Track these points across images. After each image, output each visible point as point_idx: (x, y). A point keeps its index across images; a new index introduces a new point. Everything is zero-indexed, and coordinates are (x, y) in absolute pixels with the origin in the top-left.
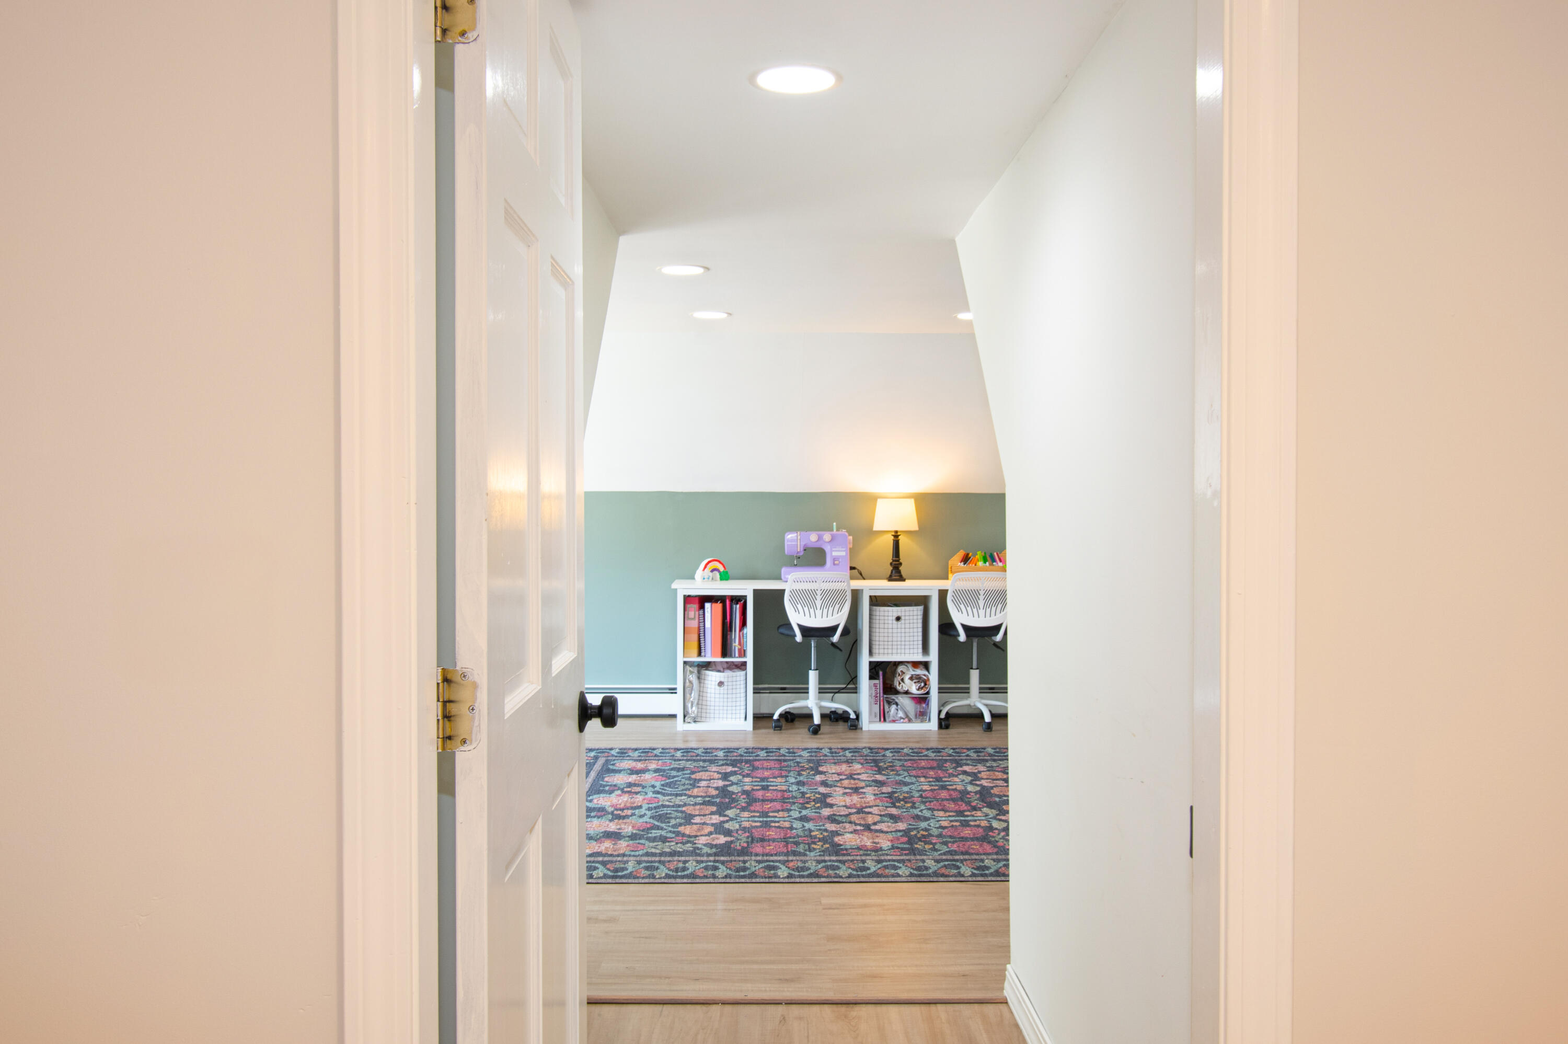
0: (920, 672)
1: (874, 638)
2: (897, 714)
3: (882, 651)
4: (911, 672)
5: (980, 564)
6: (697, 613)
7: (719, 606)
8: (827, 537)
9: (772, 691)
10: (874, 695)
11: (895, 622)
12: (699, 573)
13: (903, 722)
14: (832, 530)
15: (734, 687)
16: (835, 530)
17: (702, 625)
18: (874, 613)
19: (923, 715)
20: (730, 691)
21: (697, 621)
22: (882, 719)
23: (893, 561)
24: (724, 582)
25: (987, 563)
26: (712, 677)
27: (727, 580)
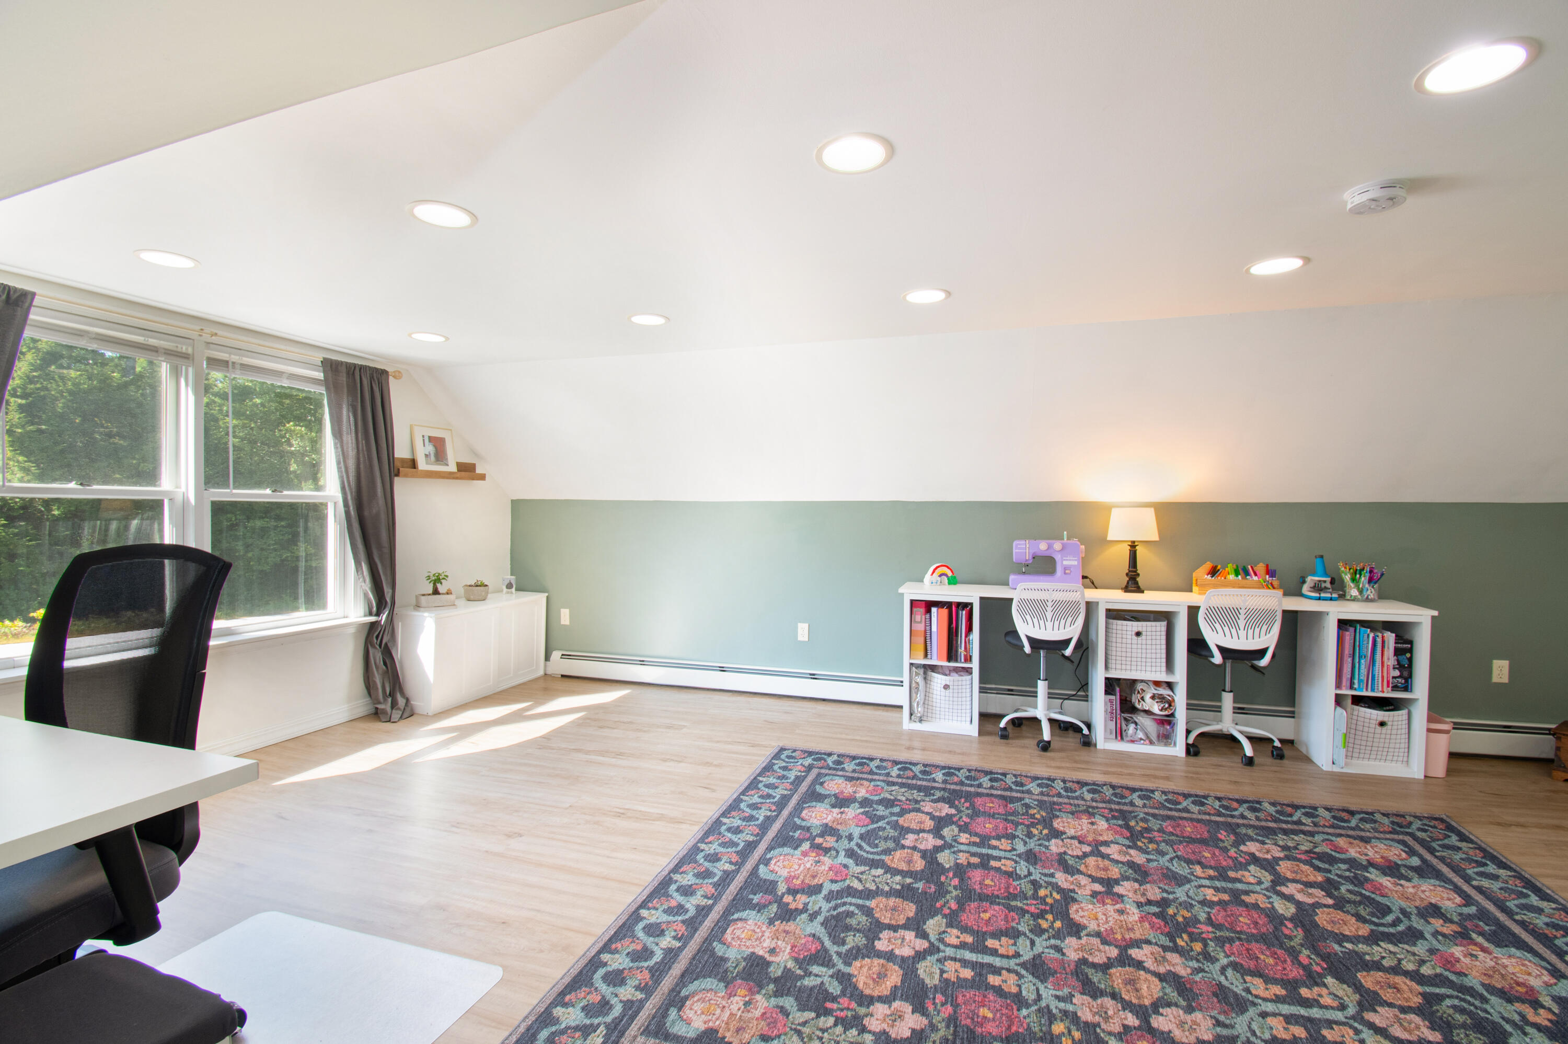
0: (1164, 692)
1: (1110, 652)
2: (1136, 733)
3: (1118, 666)
4: (1152, 690)
5: (1231, 577)
6: (923, 617)
7: (945, 611)
8: (1057, 546)
9: (999, 692)
10: (1109, 710)
11: (1134, 637)
12: (928, 577)
13: (1143, 744)
14: (1063, 539)
15: (960, 691)
16: (1065, 539)
17: (928, 628)
18: (1110, 626)
19: (1166, 738)
20: (955, 695)
21: (923, 624)
22: (1119, 738)
23: (1130, 571)
24: (952, 587)
25: (1240, 577)
26: (938, 680)
27: (955, 584)
